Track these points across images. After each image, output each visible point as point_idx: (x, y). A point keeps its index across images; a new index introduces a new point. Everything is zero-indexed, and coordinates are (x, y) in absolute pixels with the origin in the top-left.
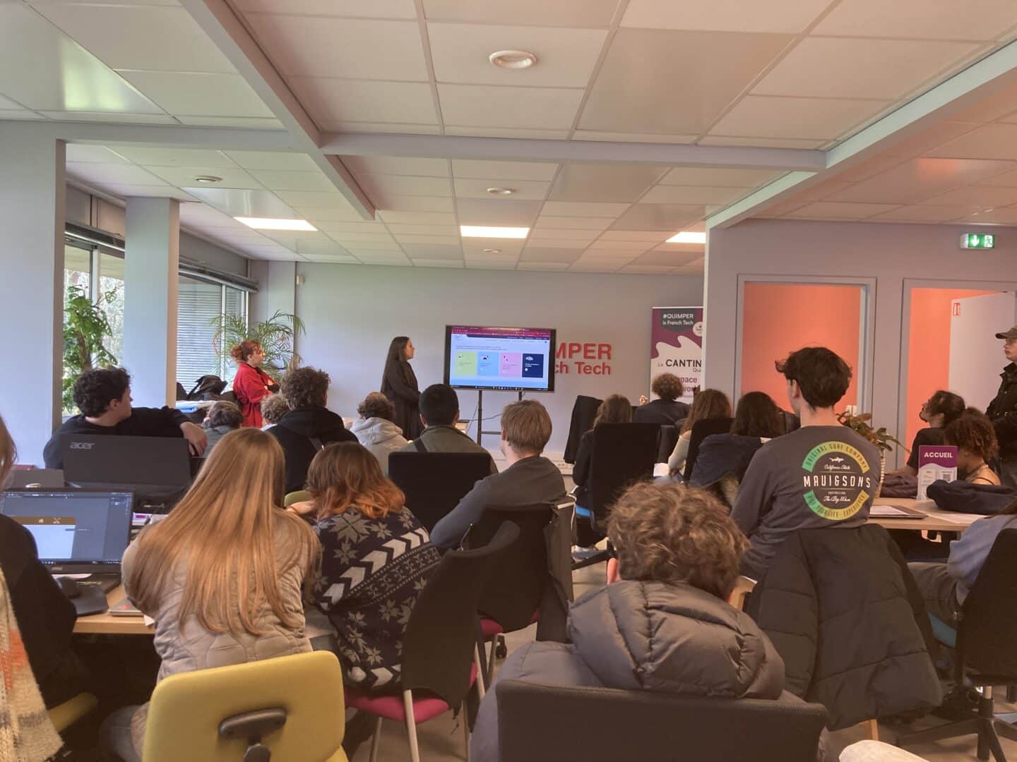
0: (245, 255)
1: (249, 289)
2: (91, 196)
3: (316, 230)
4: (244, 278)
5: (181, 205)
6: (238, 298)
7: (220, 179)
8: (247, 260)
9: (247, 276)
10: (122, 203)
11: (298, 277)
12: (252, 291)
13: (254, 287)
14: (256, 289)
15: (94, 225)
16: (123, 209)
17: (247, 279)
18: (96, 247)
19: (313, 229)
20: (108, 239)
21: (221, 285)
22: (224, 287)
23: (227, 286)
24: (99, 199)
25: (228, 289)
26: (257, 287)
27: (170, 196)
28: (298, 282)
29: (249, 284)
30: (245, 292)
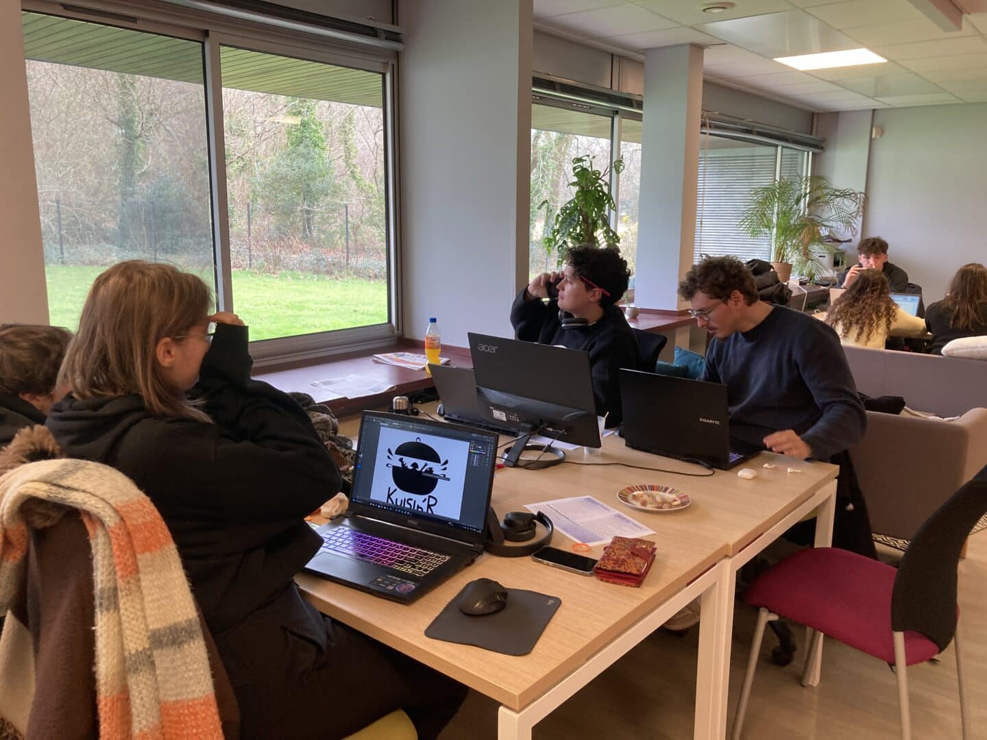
0: (811, 109)
1: (813, 149)
2: (612, 55)
3: (885, 61)
4: (810, 136)
5: (706, 51)
6: (800, 159)
7: (732, 5)
8: (813, 114)
9: (811, 134)
10: (642, 57)
11: (874, 130)
12: (816, 151)
13: (819, 147)
14: (822, 148)
15: (615, 88)
16: (642, 64)
17: (813, 137)
18: (617, 112)
19: (882, 60)
20: (628, 102)
21: (776, 146)
22: (779, 148)
23: (783, 147)
24: (621, 57)
25: (784, 149)
26: (823, 145)
27: (689, 41)
28: (873, 136)
29: (814, 142)
30: (808, 152)
